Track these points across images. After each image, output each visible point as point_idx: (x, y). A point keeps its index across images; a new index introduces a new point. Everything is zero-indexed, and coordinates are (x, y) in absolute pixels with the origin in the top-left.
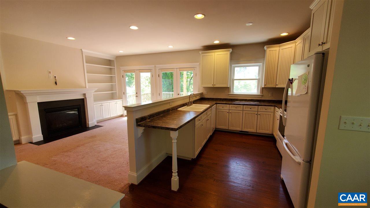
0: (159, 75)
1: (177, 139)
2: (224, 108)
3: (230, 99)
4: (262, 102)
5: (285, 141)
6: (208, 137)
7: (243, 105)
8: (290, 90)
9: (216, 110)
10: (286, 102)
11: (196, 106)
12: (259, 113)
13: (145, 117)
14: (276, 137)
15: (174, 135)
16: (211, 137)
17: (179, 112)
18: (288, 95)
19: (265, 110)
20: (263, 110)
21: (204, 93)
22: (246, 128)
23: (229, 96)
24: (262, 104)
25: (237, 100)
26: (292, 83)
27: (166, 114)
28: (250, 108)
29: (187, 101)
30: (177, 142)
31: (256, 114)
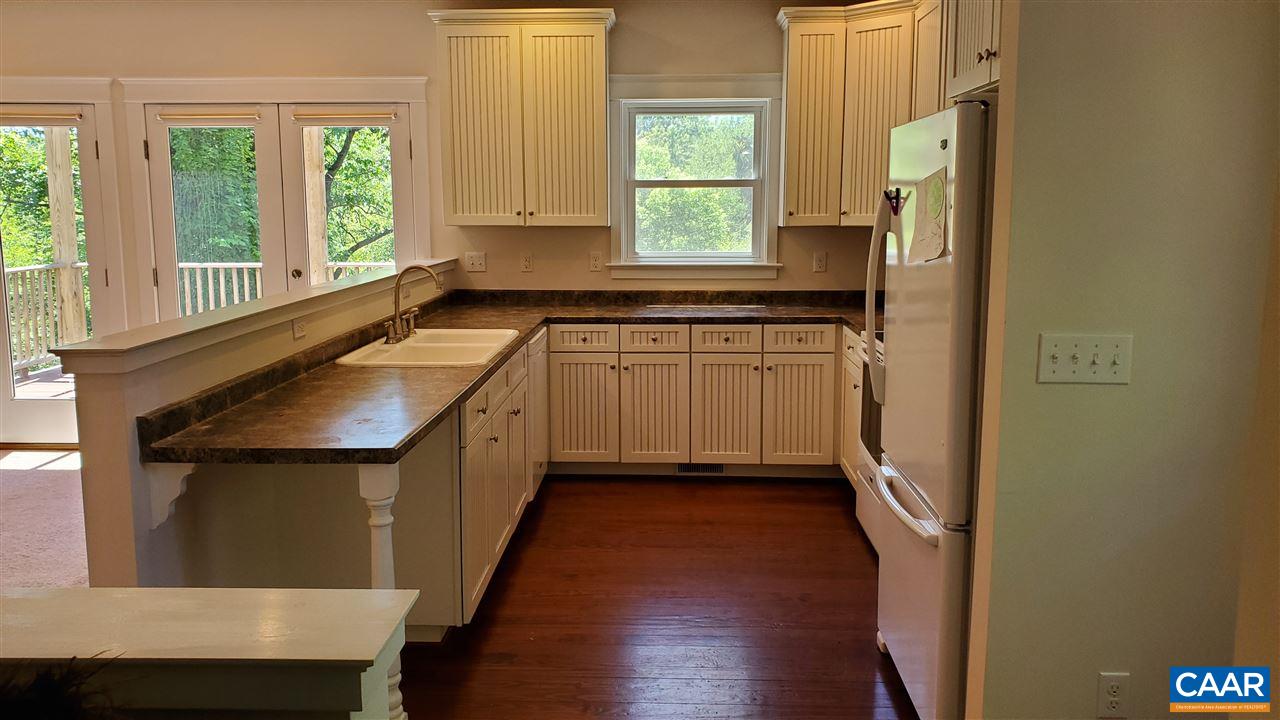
0: (146, 144)
1: (394, 510)
2: (595, 345)
3: (619, 293)
4: (780, 303)
5: (887, 471)
6: (519, 510)
7: (691, 321)
8: (891, 238)
9: (548, 357)
10: (880, 298)
11: (431, 339)
12: (767, 364)
13: (181, 409)
14: (854, 476)
15: (378, 486)
16: (533, 514)
17: (352, 375)
18: (887, 262)
19: (796, 347)
20: (788, 347)
21: (467, 264)
22: (708, 446)
23: (616, 274)
24: (782, 312)
25: (654, 297)
26: (896, 210)
27: (284, 388)
28: (727, 340)
29: (382, 309)
30: (393, 523)
31: (756, 369)
